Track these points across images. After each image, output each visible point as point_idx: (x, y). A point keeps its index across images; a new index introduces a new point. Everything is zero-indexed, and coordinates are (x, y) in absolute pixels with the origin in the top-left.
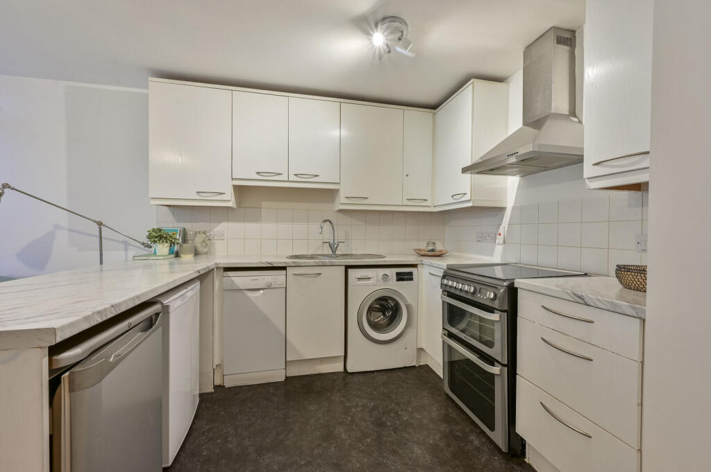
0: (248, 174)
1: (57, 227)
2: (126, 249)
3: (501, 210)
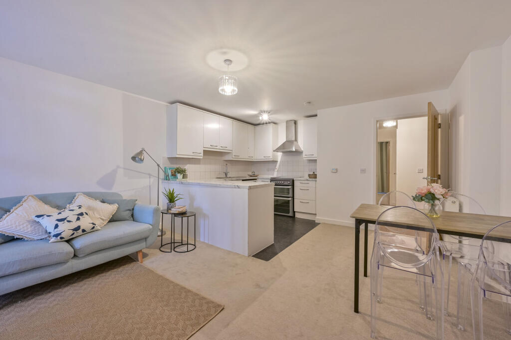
0: (208, 146)
1: (118, 167)
2: (150, 178)
3: (276, 162)
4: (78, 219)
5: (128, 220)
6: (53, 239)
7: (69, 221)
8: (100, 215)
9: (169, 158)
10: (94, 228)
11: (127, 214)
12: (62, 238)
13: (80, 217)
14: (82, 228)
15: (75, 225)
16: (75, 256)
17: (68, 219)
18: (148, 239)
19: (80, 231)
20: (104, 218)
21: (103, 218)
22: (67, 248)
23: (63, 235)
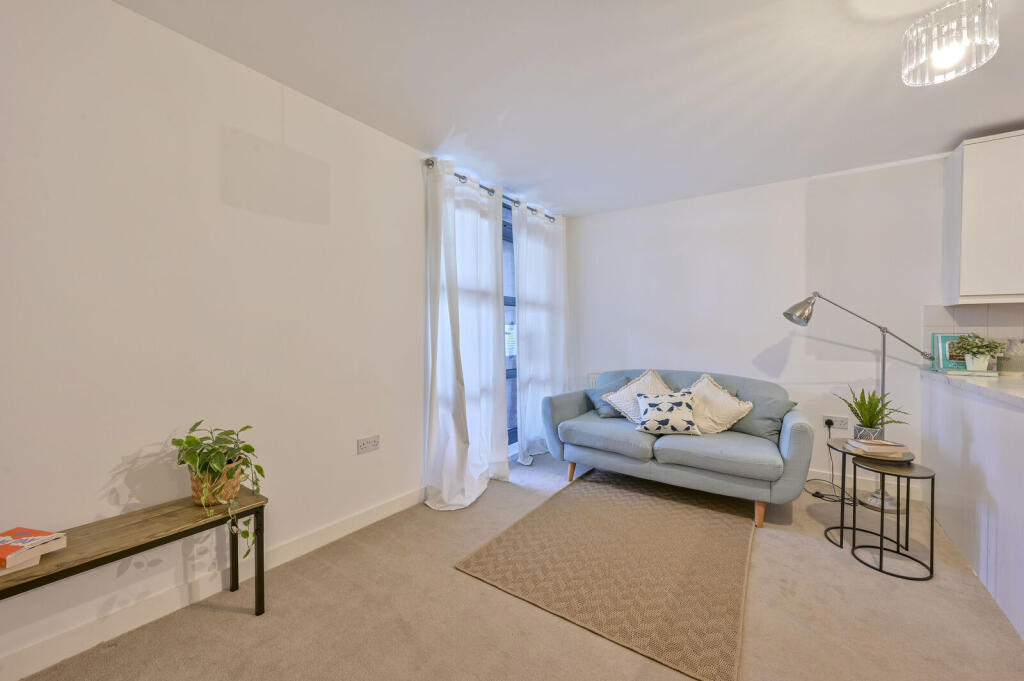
4: (671, 410)
5: (765, 438)
6: (639, 428)
7: (659, 410)
8: (712, 413)
9: (947, 308)
10: (688, 429)
11: (765, 426)
12: (646, 428)
13: (675, 407)
14: (670, 423)
15: (663, 416)
16: (654, 458)
17: (660, 406)
18: (776, 486)
19: (668, 426)
20: (718, 422)
21: (716, 419)
22: (646, 442)
23: (647, 425)
